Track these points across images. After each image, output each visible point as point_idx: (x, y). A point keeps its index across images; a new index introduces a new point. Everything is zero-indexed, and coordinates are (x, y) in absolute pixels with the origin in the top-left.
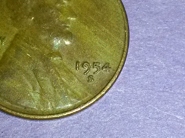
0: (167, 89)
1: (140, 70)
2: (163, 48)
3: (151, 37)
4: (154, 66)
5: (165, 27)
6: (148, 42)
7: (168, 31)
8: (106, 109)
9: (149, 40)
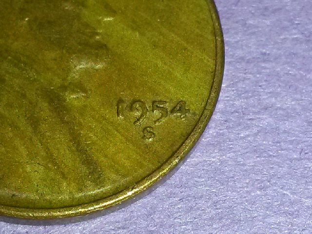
0: (306, 153)
1: (251, 119)
2: (295, 75)
3: (269, 54)
4: (276, 110)
5: (295, 34)
6: (263, 65)
7: (301, 43)
8: (183, 198)
9: (264, 61)
